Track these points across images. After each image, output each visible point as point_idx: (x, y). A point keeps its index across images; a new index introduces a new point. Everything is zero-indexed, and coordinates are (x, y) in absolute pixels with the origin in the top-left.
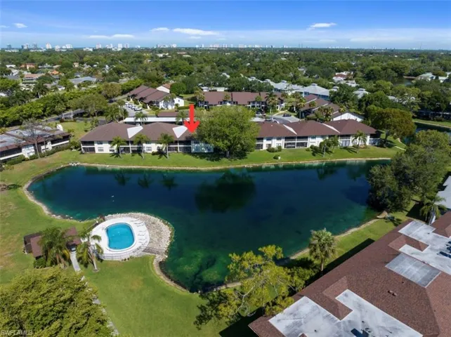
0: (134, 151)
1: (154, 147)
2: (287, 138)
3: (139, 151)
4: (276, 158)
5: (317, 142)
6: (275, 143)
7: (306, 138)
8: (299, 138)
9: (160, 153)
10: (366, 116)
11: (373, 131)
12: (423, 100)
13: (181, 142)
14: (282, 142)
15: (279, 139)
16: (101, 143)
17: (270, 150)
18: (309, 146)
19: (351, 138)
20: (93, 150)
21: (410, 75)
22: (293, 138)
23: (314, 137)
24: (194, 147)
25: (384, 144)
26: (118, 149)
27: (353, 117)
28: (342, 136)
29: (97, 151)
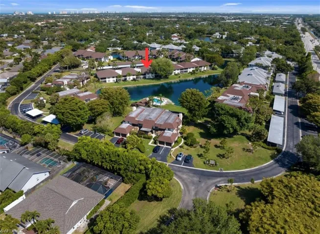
0: (123, 80)
1: (132, 78)
2: (181, 69)
3: (125, 80)
4: (179, 77)
5: (191, 70)
6: (177, 72)
7: (187, 69)
8: (185, 69)
9: (134, 80)
10: (203, 58)
11: (210, 64)
12: (222, 49)
13: (142, 75)
14: (179, 71)
15: (178, 70)
16: (109, 78)
17: (175, 75)
18: (188, 72)
19: (203, 67)
20: (105, 81)
21: (207, 34)
22: (182, 69)
23: (190, 68)
24: (147, 76)
25: (213, 69)
26: (117, 80)
27: (199, 59)
28: (200, 67)
29: (107, 82)
